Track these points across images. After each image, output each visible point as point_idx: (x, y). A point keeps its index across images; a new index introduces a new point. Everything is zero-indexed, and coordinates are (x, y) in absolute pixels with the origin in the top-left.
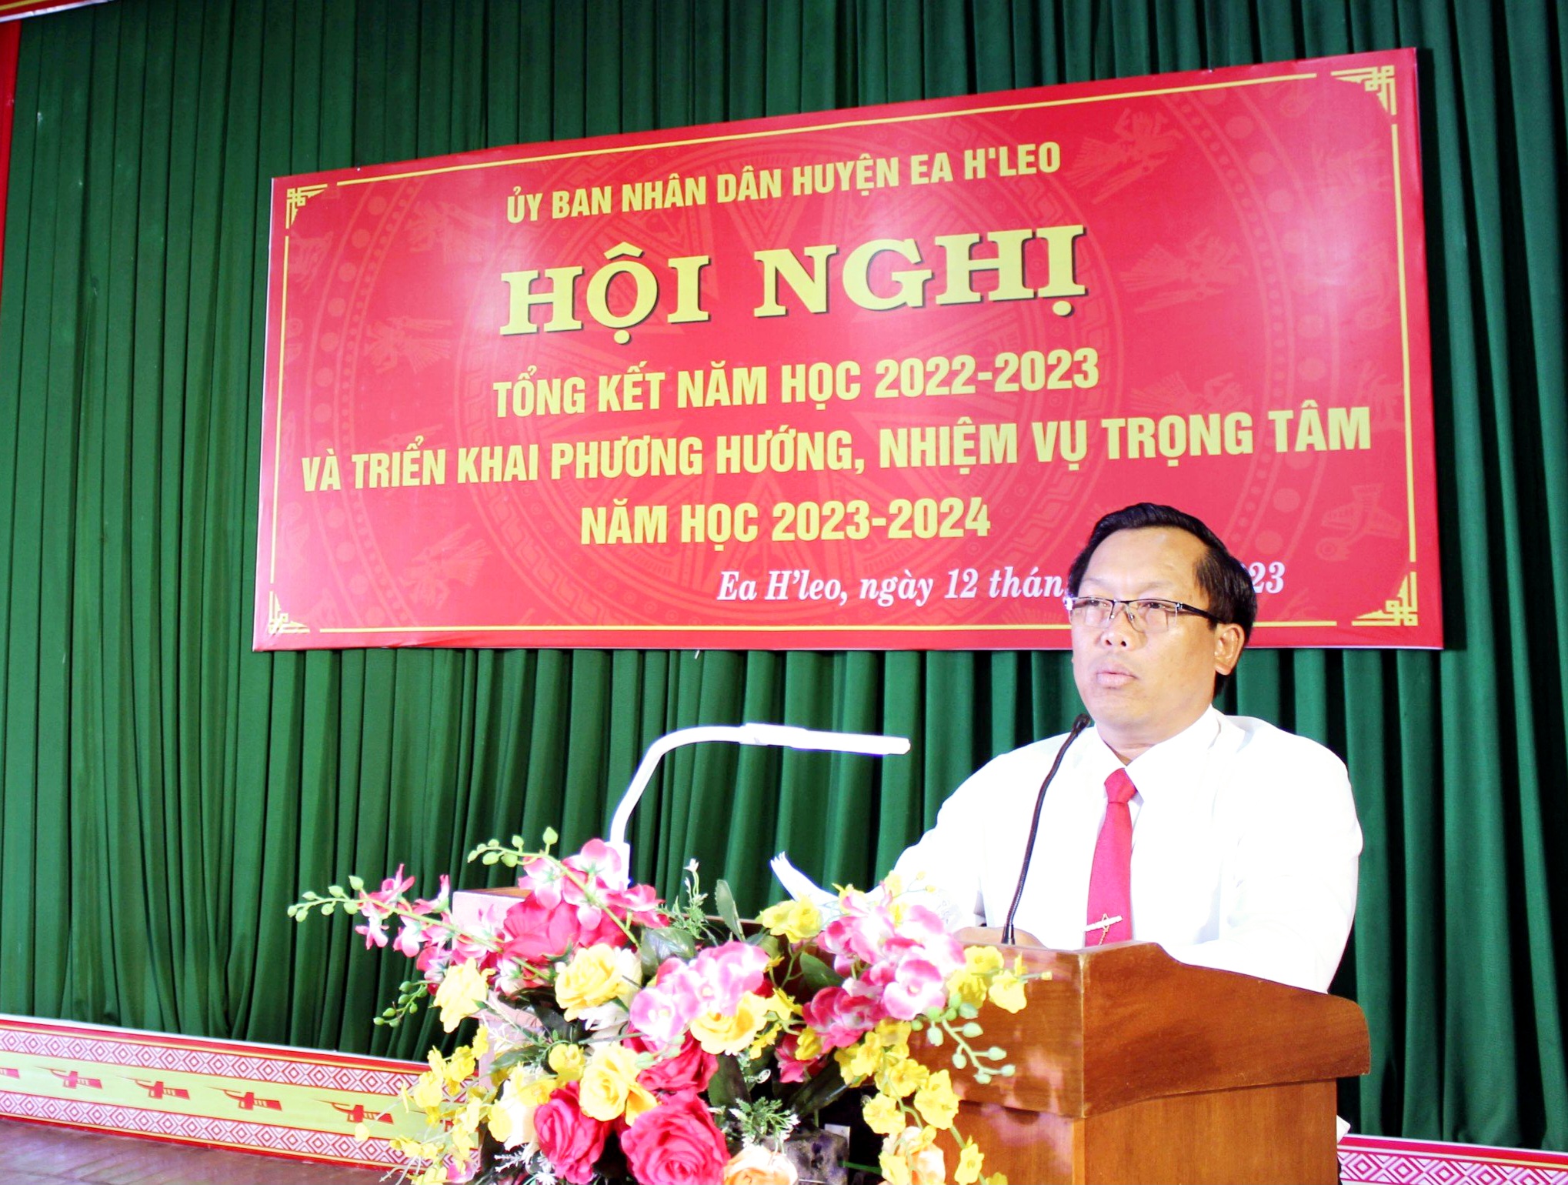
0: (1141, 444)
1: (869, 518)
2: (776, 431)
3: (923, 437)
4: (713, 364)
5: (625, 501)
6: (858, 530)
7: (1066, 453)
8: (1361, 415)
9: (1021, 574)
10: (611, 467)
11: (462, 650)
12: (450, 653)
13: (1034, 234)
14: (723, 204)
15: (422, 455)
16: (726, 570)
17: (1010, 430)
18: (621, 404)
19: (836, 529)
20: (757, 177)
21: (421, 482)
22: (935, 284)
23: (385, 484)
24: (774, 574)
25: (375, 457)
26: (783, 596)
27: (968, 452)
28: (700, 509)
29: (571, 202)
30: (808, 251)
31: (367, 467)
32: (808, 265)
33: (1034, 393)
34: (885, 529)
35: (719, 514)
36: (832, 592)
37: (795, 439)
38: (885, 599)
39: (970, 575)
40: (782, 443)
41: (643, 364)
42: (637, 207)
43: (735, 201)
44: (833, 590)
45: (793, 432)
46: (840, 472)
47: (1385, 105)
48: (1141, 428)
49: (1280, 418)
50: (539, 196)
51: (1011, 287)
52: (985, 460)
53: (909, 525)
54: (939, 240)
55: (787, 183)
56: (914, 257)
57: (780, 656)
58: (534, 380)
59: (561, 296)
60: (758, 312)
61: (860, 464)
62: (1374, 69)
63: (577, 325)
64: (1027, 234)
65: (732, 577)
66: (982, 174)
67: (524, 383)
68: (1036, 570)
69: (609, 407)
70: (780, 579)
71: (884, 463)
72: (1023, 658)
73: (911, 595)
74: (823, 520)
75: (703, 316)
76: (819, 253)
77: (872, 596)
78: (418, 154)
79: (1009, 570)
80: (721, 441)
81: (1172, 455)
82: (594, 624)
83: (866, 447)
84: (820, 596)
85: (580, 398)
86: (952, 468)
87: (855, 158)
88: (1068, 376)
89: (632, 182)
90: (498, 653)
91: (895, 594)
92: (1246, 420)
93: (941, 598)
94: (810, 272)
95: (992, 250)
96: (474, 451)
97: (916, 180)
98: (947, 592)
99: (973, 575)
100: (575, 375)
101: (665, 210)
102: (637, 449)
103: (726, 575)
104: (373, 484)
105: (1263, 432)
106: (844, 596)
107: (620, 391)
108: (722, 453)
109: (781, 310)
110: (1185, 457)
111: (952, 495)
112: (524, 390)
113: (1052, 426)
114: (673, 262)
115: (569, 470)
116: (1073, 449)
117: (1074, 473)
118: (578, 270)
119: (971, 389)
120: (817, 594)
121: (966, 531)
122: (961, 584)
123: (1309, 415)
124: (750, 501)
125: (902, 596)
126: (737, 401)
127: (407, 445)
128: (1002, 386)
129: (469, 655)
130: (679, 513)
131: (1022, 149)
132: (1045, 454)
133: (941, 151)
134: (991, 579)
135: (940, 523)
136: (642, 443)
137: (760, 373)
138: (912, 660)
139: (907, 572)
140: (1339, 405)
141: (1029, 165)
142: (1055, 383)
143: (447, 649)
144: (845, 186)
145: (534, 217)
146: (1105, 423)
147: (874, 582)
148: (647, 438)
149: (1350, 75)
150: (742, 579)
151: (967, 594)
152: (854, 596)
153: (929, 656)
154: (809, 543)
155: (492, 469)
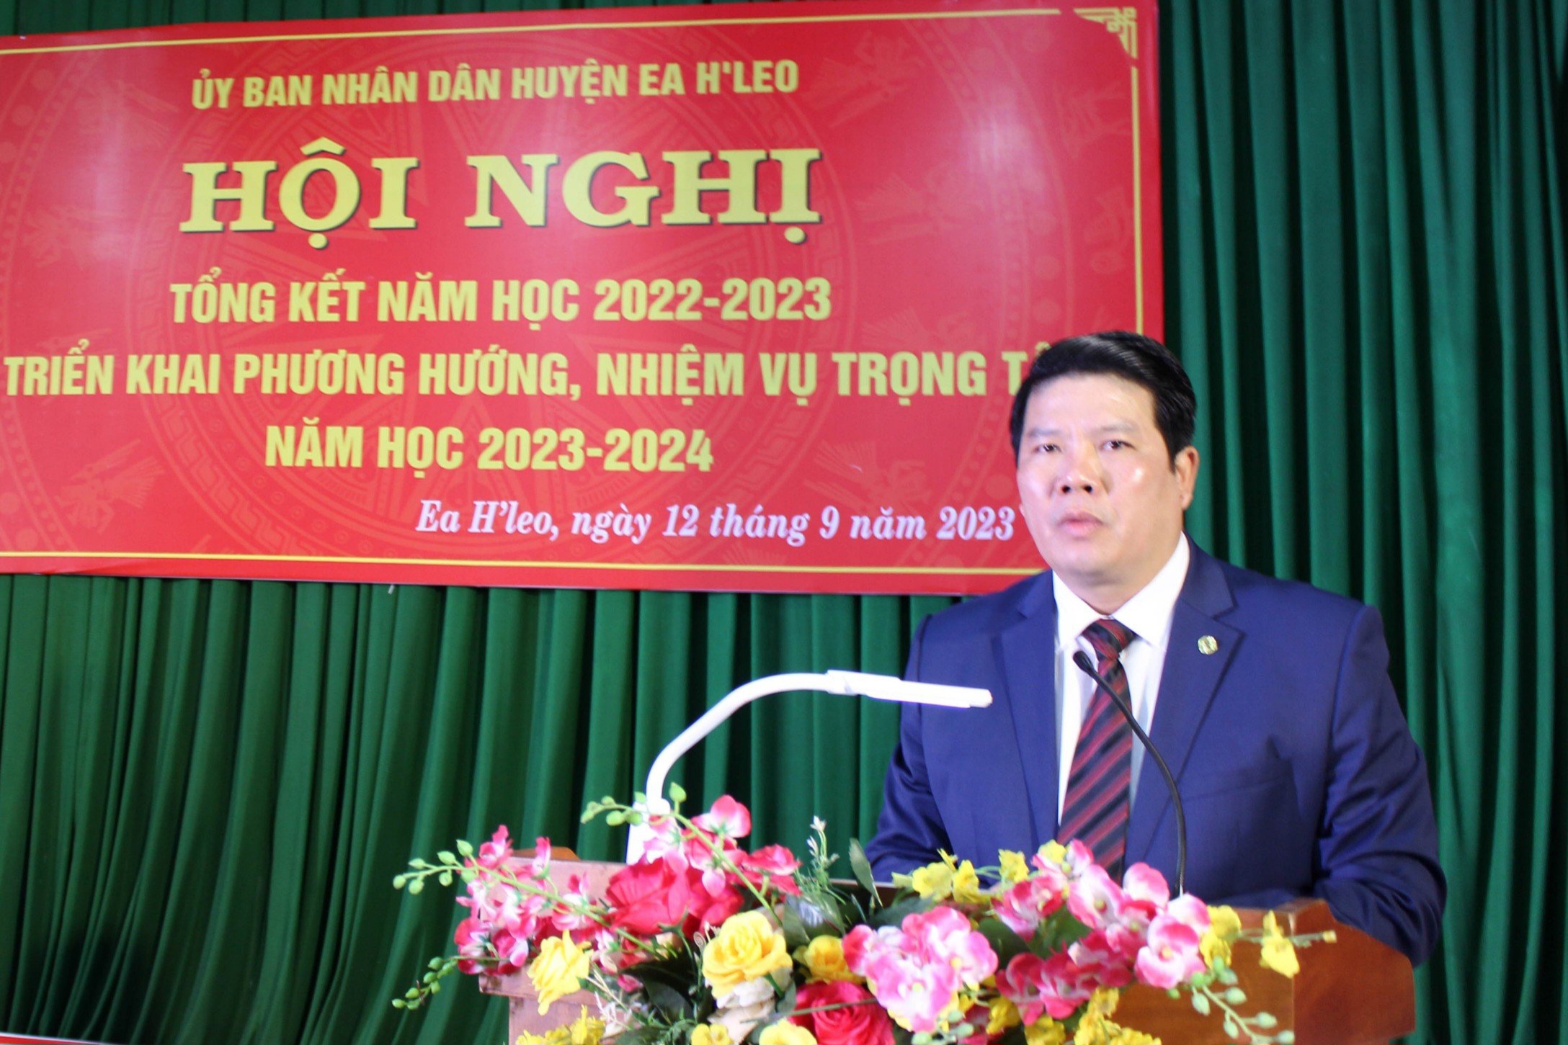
0: (873, 381)
1: (584, 449)
2: (485, 351)
3: (644, 364)
4: (419, 275)
5: (316, 420)
6: (571, 460)
7: (794, 386)
9: (744, 512)
10: (302, 382)
11: (125, 579)
12: (111, 582)
13: (768, 155)
14: (435, 104)
15: (86, 361)
16: (427, 498)
17: (736, 361)
18: (315, 313)
19: (548, 458)
20: (473, 77)
21: (84, 390)
22: (662, 202)
23: (42, 391)
24: (480, 505)
25: (31, 361)
26: (488, 528)
27: (692, 382)
28: (400, 431)
29: (265, 90)
30: (527, 159)
31: (22, 371)
32: (525, 173)
33: (763, 323)
34: (600, 461)
35: (421, 438)
36: (542, 525)
37: (506, 361)
38: (599, 535)
39: (690, 512)
40: (492, 365)
41: (341, 271)
42: (340, 100)
43: (449, 100)
44: (544, 523)
45: (504, 352)
46: (555, 398)
47: (1126, 46)
48: (873, 364)
49: (1013, 359)
50: (230, 81)
51: (742, 210)
52: (709, 390)
53: (626, 456)
54: (668, 156)
55: (506, 85)
56: (640, 172)
57: (482, 594)
58: (217, 283)
59: (251, 193)
60: (470, 222)
61: (576, 390)
62: (1116, 11)
63: (268, 225)
64: (760, 155)
65: (434, 506)
66: (715, 89)
67: (205, 286)
68: (759, 508)
69: (301, 317)
70: (485, 510)
71: (602, 390)
72: (743, 600)
73: (627, 531)
74: (535, 448)
75: (410, 223)
76: (539, 162)
77: (586, 531)
78: (91, 26)
79: (732, 507)
80: (425, 359)
81: (904, 393)
82: (278, 553)
83: (582, 372)
84: (529, 530)
85: (270, 306)
86: (675, 399)
87: (580, 62)
88: (798, 306)
89: (335, 72)
90: (166, 582)
91: (610, 530)
92: (980, 360)
93: (659, 535)
94: (528, 182)
95: (723, 170)
96: (147, 359)
97: (645, 90)
98: (665, 529)
99: (693, 513)
100: (263, 279)
101: (370, 106)
102: (331, 364)
103: (427, 504)
104: (28, 391)
105: (997, 373)
106: (555, 530)
107: (314, 300)
108: (425, 372)
109: (494, 221)
110: (917, 397)
111: (673, 426)
112: (205, 294)
113: (781, 358)
114: (377, 163)
115: (253, 384)
116: (802, 383)
117: (801, 408)
118: (271, 165)
119: (696, 316)
120: (525, 527)
121: (687, 465)
122: (681, 522)
124: (456, 426)
125: (617, 531)
126: (444, 317)
127: (68, 349)
128: (729, 313)
129: (133, 585)
130: (376, 436)
131: (759, 66)
132: (772, 387)
133: (673, 61)
134: (712, 516)
135: (659, 456)
136: (338, 358)
137: (470, 287)
138: (626, 600)
139: (623, 507)
141: (766, 82)
142: (785, 313)
143: (107, 577)
144: (569, 92)
145: (223, 103)
146: (837, 357)
147: (587, 517)
148: (342, 352)
149: (1093, 15)
150: (444, 509)
151: (687, 532)
152: (565, 530)
153: (643, 597)
154: (518, 473)
155: (166, 380)
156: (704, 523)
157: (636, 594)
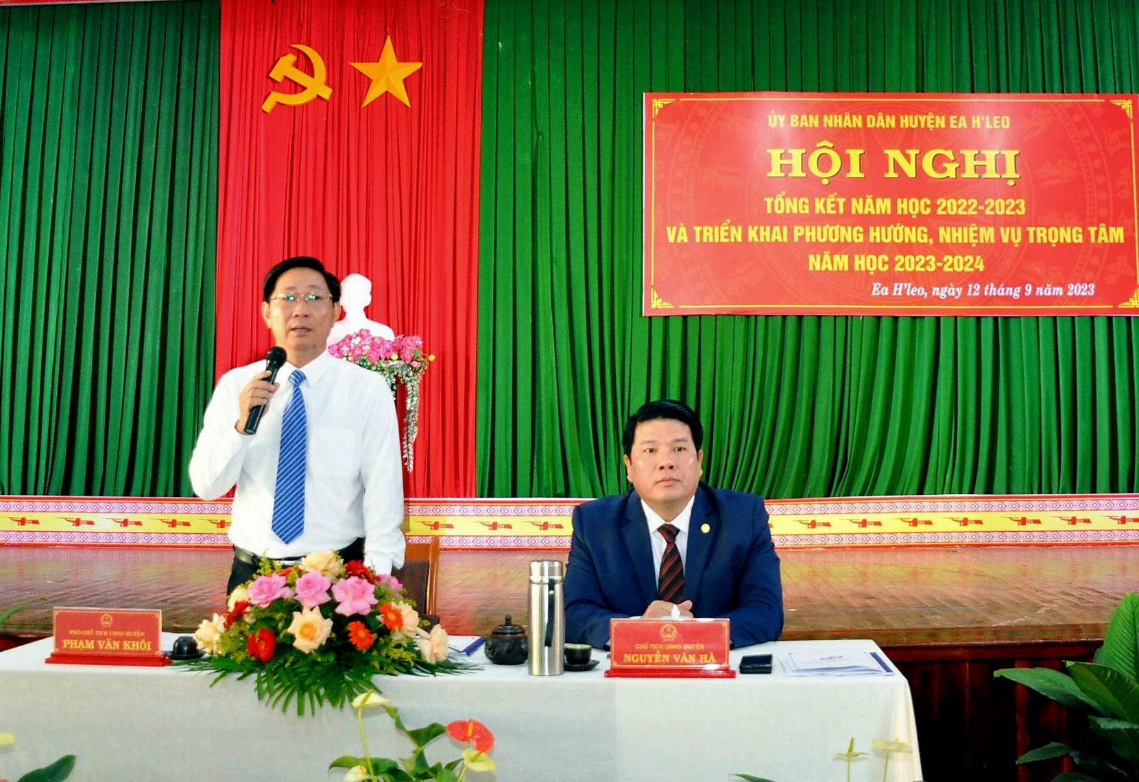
1: (935, 263)
2: (895, 226)
3: (957, 231)
4: (867, 196)
5: (829, 252)
6: (931, 267)
7: (1013, 239)
8: (1121, 230)
9: (997, 286)
10: (822, 237)
11: (749, 316)
13: (1000, 152)
14: (870, 128)
15: (730, 228)
16: (875, 282)
17: (991, 230)
18: (826, 210)
19: (922, 267)
20: (884, 118)
21: (730, 240)
22: (960, 170)
23: (711, 240)
25: (706, 228)
26: (900, 294)
27: (975, 238)
28: (863, 257)
29: (799, 120)
30: (908, 151)
31: (702, 233)
32: (907, 157)
33: (1001, 215)
34: (942, 267)
35: (871, 259)
37: (904, 229)
38: (943, 295)
40: (898, 231)
41: (835, 194)
42: (831, 125)
43: (875, 127)
44: (921, 292)
45: (902, 226)
46: (923, 244)
47: (1129, 115)
48: (1042, 232)
49: (1092, 230)
50: (784, 116)
51: (991, 173)
52: (982, 241)
53: (952, 266)
54: (962, 152)
55: (898, 122)
56: (952, 158)
57: (896, 318)
58: (784, 198)
59: (796, 162)
60: (886, 176)
61: (931, 241)
62: (1124, 101)
63: (804, 175)
64: (997, 152)
65: (878, 285)
66: (979, 126)
67: (779, 199)
68: (1002, 285)
69: (820, 212)
70: (898, 287)
71: (941, 240)
72: (996, 319)
73: (953, 294)
75: (862, 175)
76: (913, 153)
77: (938, 294)
79: (992, 285)
80: (871, 228)
81: (1054, 241)
82: (813, 305)
83: (933, 234)
84: (916, 294)
85: (807, 207)
86: (969, 244)
87: (927, 114)
88: (1013, 209)
89: (828, 115)
91: (947, 293)
92: (1080, 230)
93: (965, 295)
94: (909, 160)
95: (983, 157)
96: (756, 228)
97: (952, 126)
98: (967, 293)
99: (978, 287)
100: (804, 197)
101: (843, 128)
102: (834, 230)
103: (875, 284)
104: (706, 241)
105: (1086, 235)
106: (926, 294)
107: (825, 205)
108: (872, 233)
109: (896, 175)
110: (1058, 243)
111: (969, 254)
112: (779, 202)
113: (1008, 229)
114: (848, 151)
115: (802, 238)
116: (1016, 238)
117: (1016, 247)
118: (804, 151)
119: (975, 213)
120: (914, 293)
121: (975, 269)
122: (973, 290)
123: (1103, 230)
124: (885, 254)
125: (949, 294)
126: (878, 212)
127: (722, 224)
128: (988, 212)
129: (753, 318)
130: (854, 258)
131: (995, 118)
132: (1005, 240)
133: (962, 115)
134: (985, 288)
135: (964, 266)
136: (836, 228)
137: (888, 201)
138: (952, 320)
139: (951, 285)
140: (1113, 226)
141: (998, 124)
142: (1009, 212)
144: (923, 126)
145: (782, 125)
146: (1028, 229)
147: (938, 289)
148: (838, 226)
149: (1116, 103)
150: (882, 286)
151: (976, 294)
152: (930, 294)
153: (958, 318)
154: (911, 273)
155: (765, 236)
156: (982, 291)
157: (956, 318)
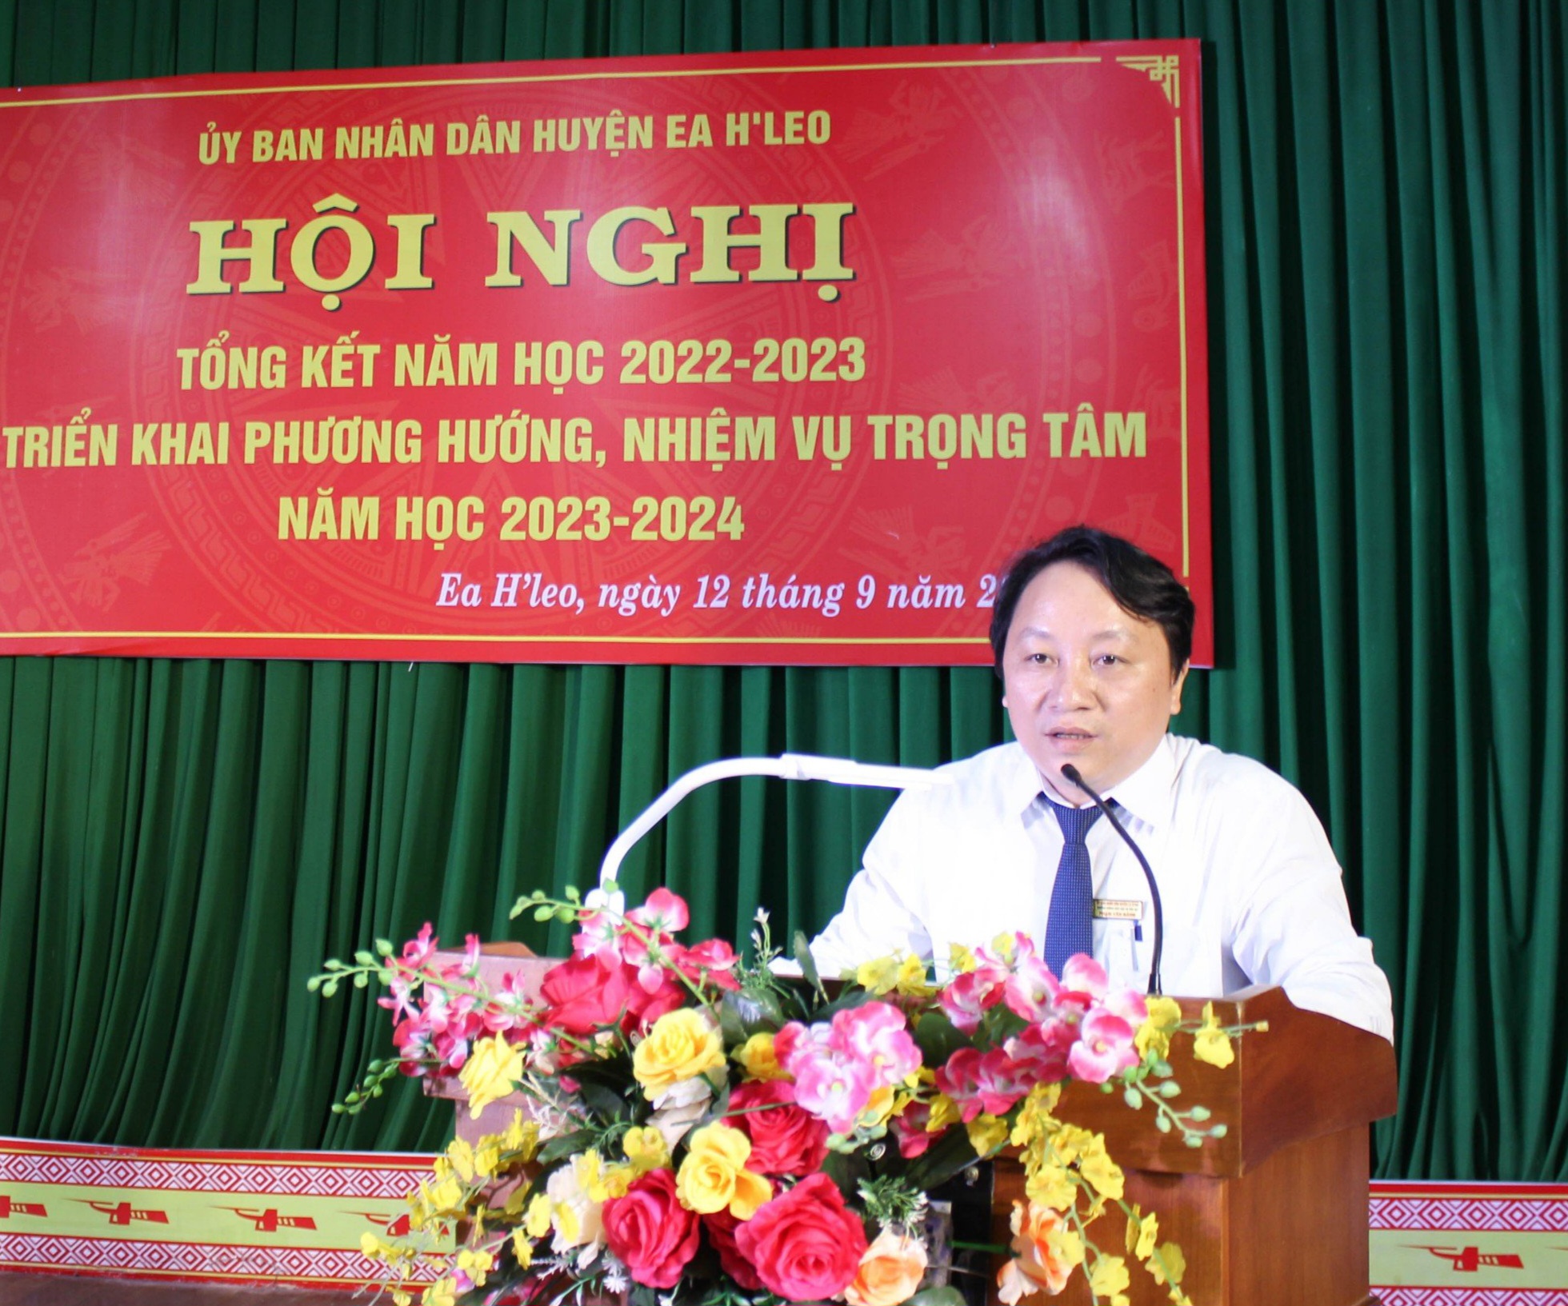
0: (909, 444)
1: (610, 517)
2: (507, 417)
3: (672, 429)
4: (437, 337)
5: (331, 490)
6: (597, 529)
7: (828, 450)
8: (1138, 420)
9: (777, 582)
10: (315, 451)
11: (132, 660)
12: (118, 663)
13: (800, 210)
14: (452, 157)
15: (89, 430)
16: (447, 571)
17: (768, 424)
18: (329, 379)
19: (573, 528)
20: (493, 129)
21: (87, 461)
22: (690, 259)
23: (43, 462)
24: (502, 577)
25: (31, 431)
26: (511, 602)
27: (721, 447)
28: (418, 501)
29: (275, 144)
30: (549, 215)
31: (21, 442)
32: (547, 231)
33: (796, 384)
34: (628, 530)
35: (440, 508)
36: (567, 599)
37: (529, 426)
38: (627, 607)
39: (721, 582)
40: (514, 431)
41: (355, 334)
42: (353, 154)
43: (467, 154)
44: (569, 596)
45: (526, 418)
46: (579, 465)
47: (1169, 96)
48: (909, 427)
49: (1055, 421)
50: (238, 135)
51: (773, 267)
52: (740, 456)
53: (655, 525)
54: (696, 211)
55: (527, 137)
56: (667, 229)
57: (507, 670)
58: (226, 347)
59: (260, 253)
60: (490, 281)
61: (601, 456)
62: (1159, 58)
63: (278, 286)
64: (792, 209)
65: (453, 580)
66: (744, 141)
67: (214, 350)
68: (793, 578)
69: (314, 383)
70: (508, 583)
71: (629, 456)
72: (777, 673)
73: (656, 603)
74: (559, 518)
75: (427, 282)
76: (561, 218)
77: (613, 604)
78: (91, 77)
79: (765, 577)
80: (444, 425)
81: (942, 456)
82: (293, 630)
83: (608, 437)
84: (554, 603)
85: (281, 371)
86: (704, 465)
87: (605, 114)
88: (832, 367)
89: (349, 127)
90: (176, 663)
91: (638, 601)
92: (1020, 421)
93: (690, 607)
94: (551, 241)
95: (753, 225)
96: (152, 428)
97: (672, 143)
98: (696, 601)
99: (724, 583)
100: (275, 343)
101: (384, 160)
102: (346, 432)
103: (447, 577)
104: (28, 462)
105: (1037, 435)
106: (581, 603)
107: (327, 364)
108: (444, 439)
109: (515, 280)
110: (956, 459)
111: (702, 493)
112: (213, 359)
113: (814, 421)
114: (393, 220)
115: (265, 453)
116: (837, 447)
117: (836, 473)
118: (281, 223)
119: (726, 378)
120: (550, 600)
121: (717, 533)
122: (711, 593)
123: (1085, 419)
124: (475, 495)
125: (645, 604)
126: (463, 381)
127: (71, 418)
128: (760, 375)
129: (141, 666)
130: (394, 506)
131: (790, 116)
132: (805, 452)
133: (700, 112)
134: (745, 588)
135: (689, 524)
136: (352, 425)
137: (490, 350)
138: (656, 675)
139: (652, 578)
140: (1115, 409)
141: (797, 134)
142: (818, 374)
143: (114, 658)
144: (593, 145)
145: (231, 158)
146: (871, 420)
147: (614, 588)
148: (358, 419)
149: (1135, 63)
150: (464, 583)
151: (718, 603)
152: (591, 603)
153: (673, 671)
154: (542, 544)
155: (173, 450)
156: (735, 593)
157: (666, 669)
